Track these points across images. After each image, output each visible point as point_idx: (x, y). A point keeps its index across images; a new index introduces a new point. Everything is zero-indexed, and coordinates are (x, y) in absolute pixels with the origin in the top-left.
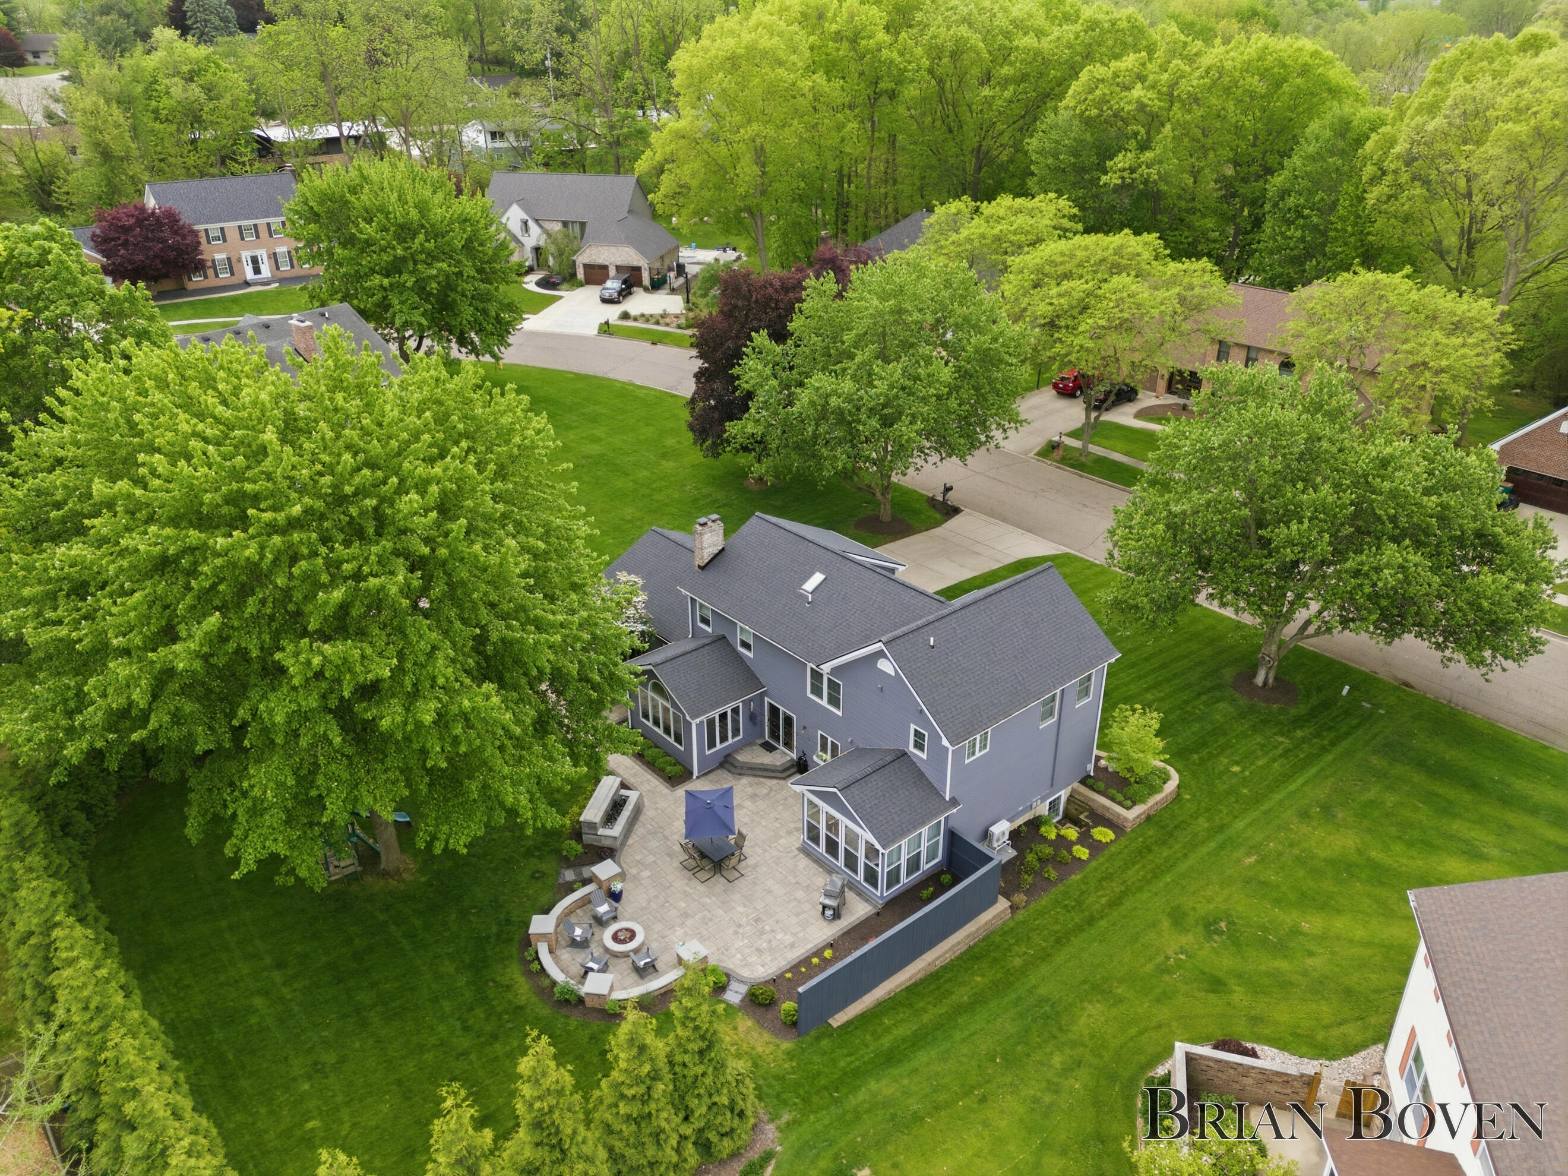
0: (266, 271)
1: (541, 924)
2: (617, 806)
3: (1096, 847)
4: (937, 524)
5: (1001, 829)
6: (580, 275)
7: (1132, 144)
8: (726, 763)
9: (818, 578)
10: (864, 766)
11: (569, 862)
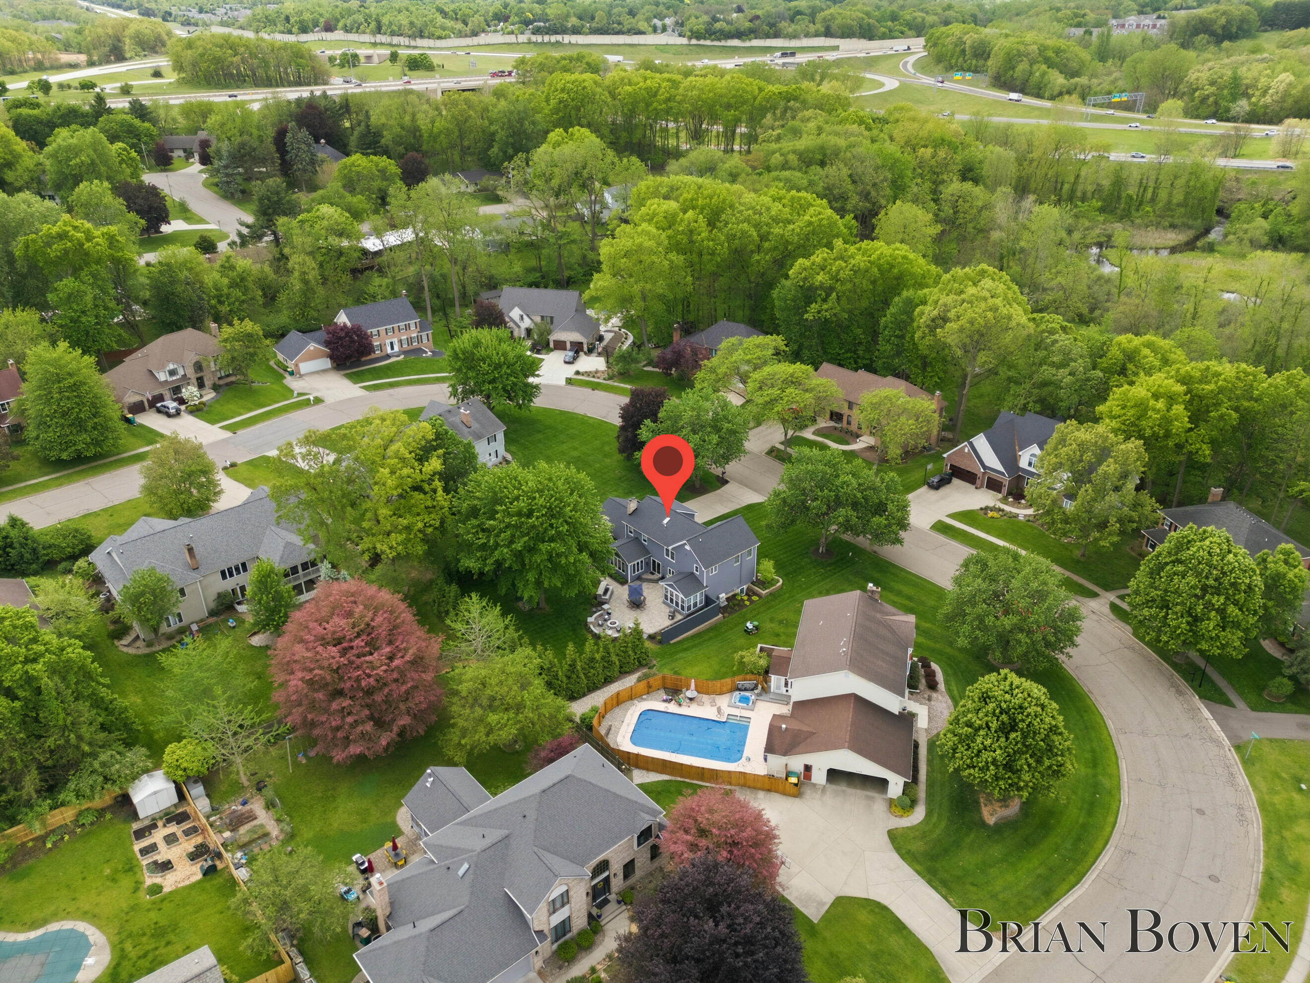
0: (396, 348)
1: (590, 620)
2: (606, 590)
3: (752, 602)
4: (719, 488)
5: (723, 596)
6: (552, 345)
7: (819, 299)
8: (639, 578)
9: (668, 519)
10: (681, 577)
11: (593, 606)
